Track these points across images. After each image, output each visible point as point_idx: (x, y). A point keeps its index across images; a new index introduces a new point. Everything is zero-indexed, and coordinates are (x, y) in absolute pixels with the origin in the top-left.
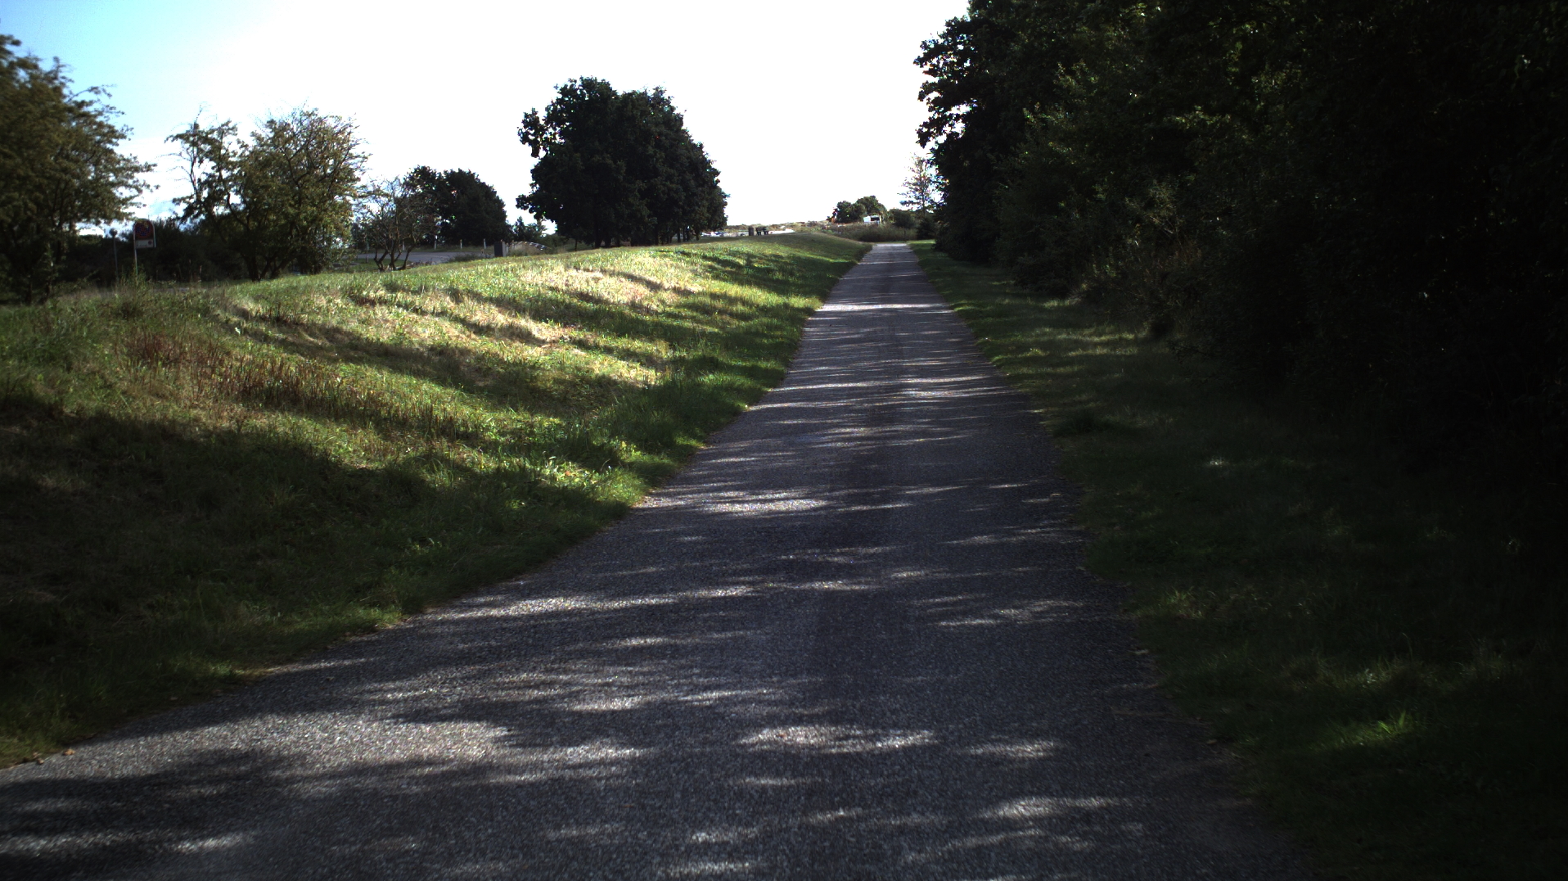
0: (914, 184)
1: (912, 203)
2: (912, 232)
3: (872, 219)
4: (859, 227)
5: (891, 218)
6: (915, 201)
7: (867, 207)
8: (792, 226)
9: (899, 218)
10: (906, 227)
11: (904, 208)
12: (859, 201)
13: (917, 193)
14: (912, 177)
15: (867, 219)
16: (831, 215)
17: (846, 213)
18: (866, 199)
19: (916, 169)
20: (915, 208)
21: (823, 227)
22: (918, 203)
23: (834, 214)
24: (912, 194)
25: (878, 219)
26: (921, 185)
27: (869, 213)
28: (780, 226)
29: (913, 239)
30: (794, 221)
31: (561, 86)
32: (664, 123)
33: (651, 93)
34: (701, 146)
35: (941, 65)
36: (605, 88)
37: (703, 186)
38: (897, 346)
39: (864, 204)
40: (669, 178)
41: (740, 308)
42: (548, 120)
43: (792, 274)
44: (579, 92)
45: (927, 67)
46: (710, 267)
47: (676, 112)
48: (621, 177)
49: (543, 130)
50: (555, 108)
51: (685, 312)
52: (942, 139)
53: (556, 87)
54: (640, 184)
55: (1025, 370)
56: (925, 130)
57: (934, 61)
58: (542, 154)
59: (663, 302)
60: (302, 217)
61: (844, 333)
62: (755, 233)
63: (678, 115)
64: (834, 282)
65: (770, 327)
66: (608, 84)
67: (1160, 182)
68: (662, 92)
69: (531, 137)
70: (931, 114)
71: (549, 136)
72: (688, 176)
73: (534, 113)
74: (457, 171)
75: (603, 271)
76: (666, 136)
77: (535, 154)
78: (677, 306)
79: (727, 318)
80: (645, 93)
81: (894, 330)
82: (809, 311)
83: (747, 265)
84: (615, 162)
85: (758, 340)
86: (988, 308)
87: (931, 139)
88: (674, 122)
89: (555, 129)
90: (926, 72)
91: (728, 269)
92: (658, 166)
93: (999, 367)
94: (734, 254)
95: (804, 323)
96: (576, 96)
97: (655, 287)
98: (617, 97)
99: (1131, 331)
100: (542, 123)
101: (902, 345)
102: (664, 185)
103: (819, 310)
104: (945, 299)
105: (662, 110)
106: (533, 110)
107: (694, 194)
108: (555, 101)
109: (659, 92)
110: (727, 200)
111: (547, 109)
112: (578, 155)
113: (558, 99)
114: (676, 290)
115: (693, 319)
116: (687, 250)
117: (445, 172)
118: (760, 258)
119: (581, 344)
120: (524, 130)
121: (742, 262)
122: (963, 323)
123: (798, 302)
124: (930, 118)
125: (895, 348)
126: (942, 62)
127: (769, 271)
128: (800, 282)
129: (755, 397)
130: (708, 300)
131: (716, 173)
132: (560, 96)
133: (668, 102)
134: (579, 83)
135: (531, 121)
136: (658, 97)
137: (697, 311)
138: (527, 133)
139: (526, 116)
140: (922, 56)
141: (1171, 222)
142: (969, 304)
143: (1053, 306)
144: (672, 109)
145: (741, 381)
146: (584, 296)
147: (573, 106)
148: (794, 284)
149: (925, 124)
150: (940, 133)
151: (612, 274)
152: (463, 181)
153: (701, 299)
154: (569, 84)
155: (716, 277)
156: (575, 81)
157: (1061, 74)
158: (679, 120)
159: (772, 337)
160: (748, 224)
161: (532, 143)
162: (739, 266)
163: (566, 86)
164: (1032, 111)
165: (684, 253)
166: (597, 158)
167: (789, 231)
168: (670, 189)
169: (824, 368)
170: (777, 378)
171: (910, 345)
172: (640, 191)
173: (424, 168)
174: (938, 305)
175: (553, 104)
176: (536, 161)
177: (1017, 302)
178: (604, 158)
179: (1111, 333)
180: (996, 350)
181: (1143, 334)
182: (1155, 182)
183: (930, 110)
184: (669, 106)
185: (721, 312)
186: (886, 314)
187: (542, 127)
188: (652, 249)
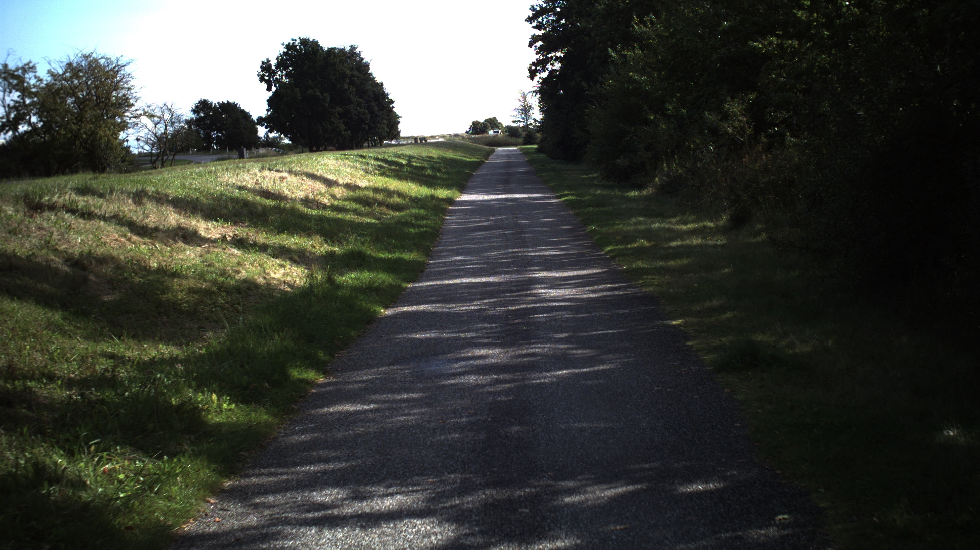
0: (521, 110)
1: (520, 121)
2: (520, 140)
3: (494, 132)
4: (487, 137)
5: (506, 131)
6: (522, 120)
7: (491, 124)
8: (443, 137)
9: (512, 132)
10: (516, 137)
11: (515, 125)
12: (485, 121)
13: (523, 115)
14: (519, 105)
15: (491, 132)
16: (468, 130)
17: (478, 128)
18: (490, 119)
19: (522, 100)
20: (521, 125)
21: (463, 137)
22: (524, 122)
23: (470, 129)
24: (519, 116)
25: (498, 132)
26: (526, 110)
27: (492, 128)
28: (436, 136)
29: (521, 145)
30: (445, 133)
31: (286, 43)
32: (356, 68)
33: (348, 49)
34: (382, 84)
35: (544, 22)
36: (315, 43)
37: (383, 110)
38: (521, 234)
39: (489, 122)
40: (359, 105)
41: (396, 199)
42: (278, 66)
43: (439, 171)
44: (298, 47)
45: (534, 24)
46: (380, 166)
47: (364, 61)
48: (326, 104)
49: (274, 73)
50: (282, 58)
51: (348, 205)
52: (545, 75)
53: (283, 44)
54: (339, 109)
55: (640, 264)
56: (533, 68)
57: (540, 20)
58: (274, 89)
59: (334, 196)
60: (82, 131)
61: (475, 221)
62: (419, 141)
63: (365, 63)
64: (470, 176)
65: (417, 217)
66: (317, 42)
67: (733, 98)
68: (355, 48)
69: (266, 78)
70: (538, 56)
71: (278, 77)
72: (373, 104)
73: (268, 61)
74: (226, 102)
75: (290, 172)
76: (358, 78)
77: (269, 89)
78: (345, 200)
79: (384, 209)
80: (344, 49)
81: (516, 218)
82: (450, 201)
83: (407, 164)
84: (322, 94)
85: (406, 230)
86: (586, 198)
87: (538, 74)
88: (362, 68)
89: (282, 72)
90: (533, 27)
91: (393, 167)
92: (351, 96)
93: (613, 258)
94: (399, 156)
95: (445, 212)
96: (296, 50)
97: (329, 183)
98: (323, 51)
99: (711, 220)
100: (273, 68)
101: (524, 233)
102: (356, 110)
103: (458, 199)
104: (552, 189)
105: (355, 59)
106: (268, 59)
107: (377, 116)
108: (282, 53)
109: (353, 48)
110: (400, 120)
111: (277, 59)
112: (298, 89)
113: (284, 52)
114: (348, 186)
115: (355, 212)
116: (364, 154)
117: (218, 103)
118: (418, 159)
119: (240, 243)
120: (262, 73)
121: (404, 162)
122: (570, 212)
123: (442, 193)
124: (537, 59)
125: (519, 237)
126: (545, 20)
127: (423, 168)
128: (445, 176)
129: (392, 296)
130: (370, 194)
131: (392, 102)
132: (286, 50)
133: (359, 55)
134: (298, 41)
135: (266, 67)
136: (353, 52)
137: (360, 204)
138: (264, 75)
139: (263, 63)
140: (531, 16)
141: (742, 131)
142: (572, 195)
143: (635, 196)
144: (362, 59)
145: (384, 278)
146: (266, 194)
147: (295, 57)
148: (441, 179)
149: (533, 64)
150: (544, 69)
151: (296, 174)
152: (230, 109)
153: (366, 193)
154: (292, 42)
155: (383, 174)
156: (296, 40)
157: (636, 24)
158: (367, 66)
159: (419, 226)
160: (416, 135)
161: (266, 81)
162: (401, 165)
163: (289, 43)
164: (615, 49)
165: (362, 156)
166: (310, 91)
167: (441, 140)
168: (359, 112)
169: (459, 258)
170: (416, 271)
171: (531, 232)
172: (338, 113)
173: (205, 101)
174: (547, 195)
175: (281, 56)
176: (270, 94)
177: (606, 192)
178: (315, 92)
179: (693, 222)
180: (606, 240)
181: (721, 223)
182: (729, 99)
183: (537, 53)
184: (360, 57)
185: (381, 204)
186: (510, 203)
187: (273, 71)
188: (338, 154)
